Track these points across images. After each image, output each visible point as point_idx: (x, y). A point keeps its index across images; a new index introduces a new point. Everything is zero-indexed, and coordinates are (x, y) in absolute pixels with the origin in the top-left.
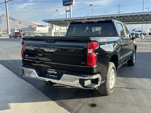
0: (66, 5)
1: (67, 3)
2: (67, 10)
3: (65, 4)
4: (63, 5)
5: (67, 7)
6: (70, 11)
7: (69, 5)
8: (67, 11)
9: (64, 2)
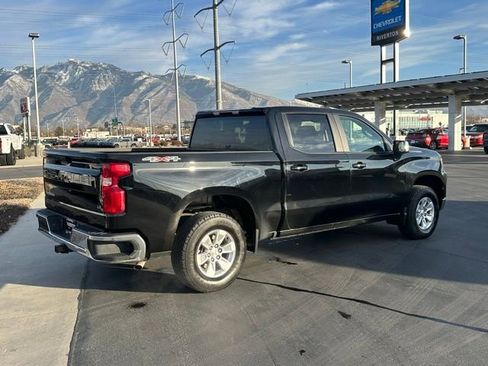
0: (382, 43)
1: (384, 37)
2: (384, 59)
3: (378, 38)
4: (373, 44)
5: (384, 48)
6: (393, 60)
7: (392, 41)
8: (383, 62)
9: (374, 35)
